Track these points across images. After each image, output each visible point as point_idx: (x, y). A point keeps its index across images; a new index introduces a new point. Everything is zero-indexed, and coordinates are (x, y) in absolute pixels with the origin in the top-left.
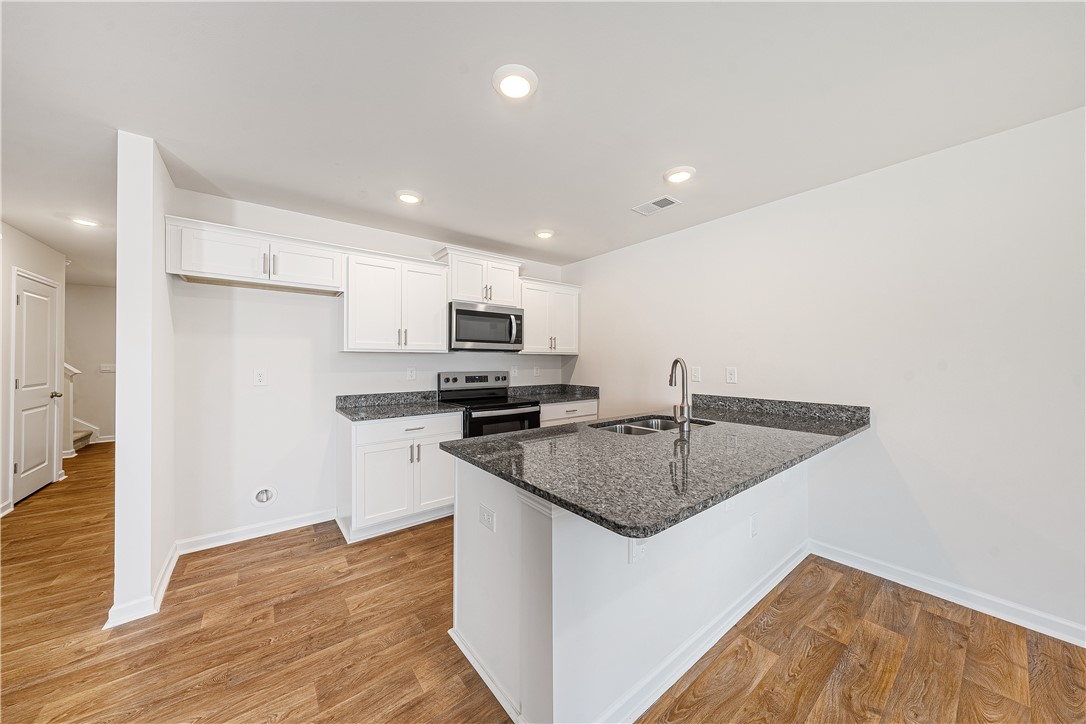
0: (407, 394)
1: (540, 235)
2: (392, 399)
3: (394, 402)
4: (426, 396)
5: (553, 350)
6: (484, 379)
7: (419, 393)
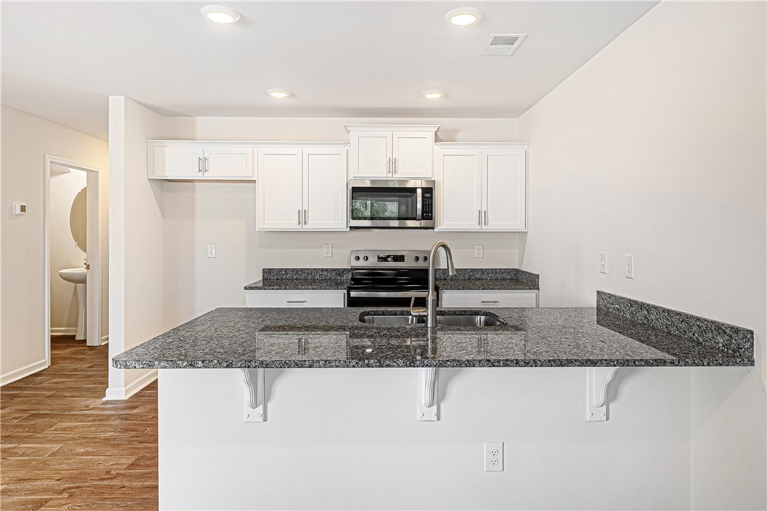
0: (322, 270)
1: (427, 96)
2: (308, 274)
3: (310, 277)
4: (340, 272)
5: (484, 227)
6: (400, 258)
7: (333, 270)
